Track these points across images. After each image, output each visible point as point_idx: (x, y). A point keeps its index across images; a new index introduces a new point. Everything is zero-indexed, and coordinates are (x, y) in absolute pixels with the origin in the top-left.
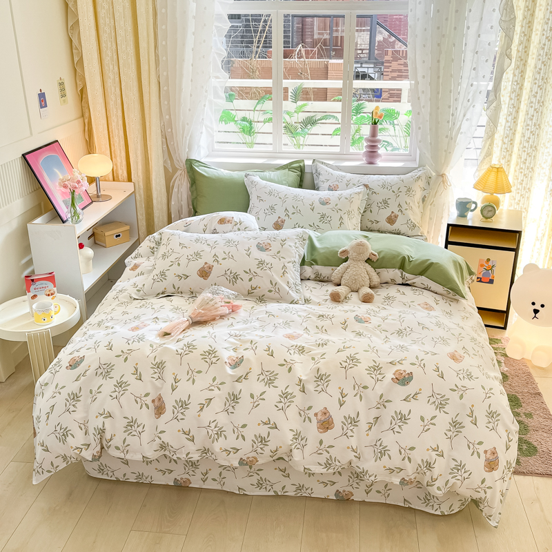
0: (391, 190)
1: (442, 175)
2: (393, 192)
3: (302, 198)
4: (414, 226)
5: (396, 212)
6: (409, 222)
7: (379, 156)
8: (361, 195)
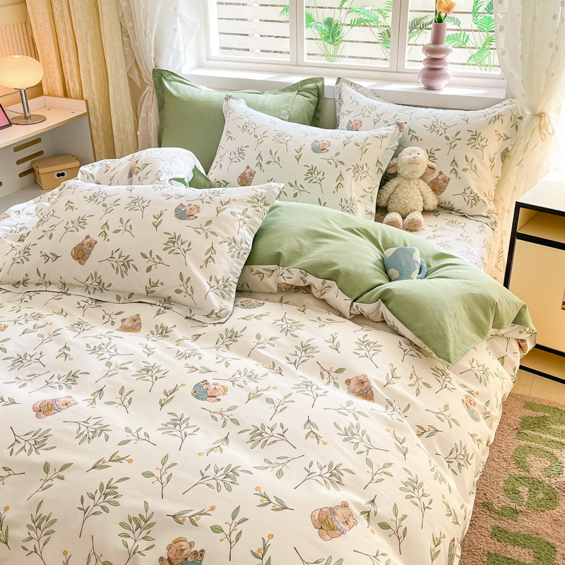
0: (444, 135)
1: (540, 115)
2: (447, 138)
3: (288, 138)
4: (476, 199)
5: (447, 173)
6: (468, 192)
7: (446, 76)
8: (386, 141)
